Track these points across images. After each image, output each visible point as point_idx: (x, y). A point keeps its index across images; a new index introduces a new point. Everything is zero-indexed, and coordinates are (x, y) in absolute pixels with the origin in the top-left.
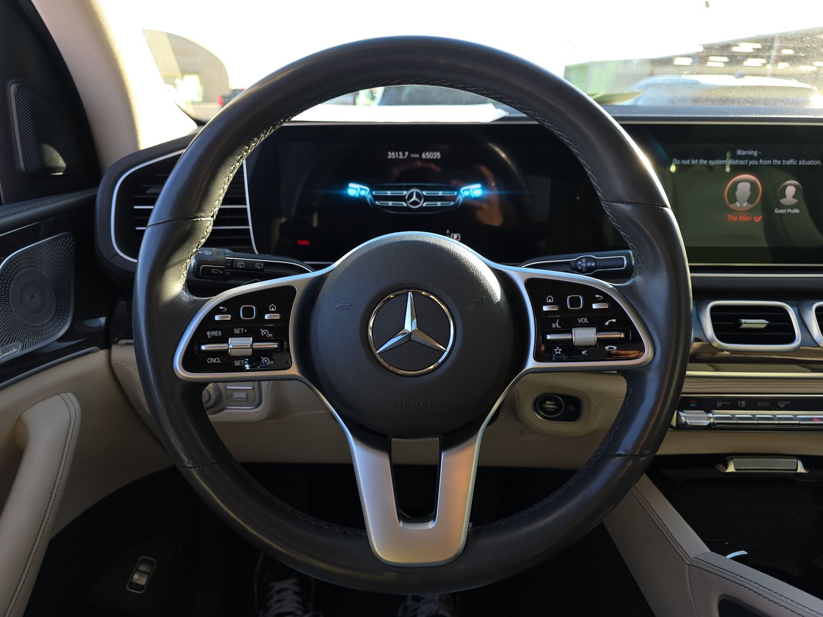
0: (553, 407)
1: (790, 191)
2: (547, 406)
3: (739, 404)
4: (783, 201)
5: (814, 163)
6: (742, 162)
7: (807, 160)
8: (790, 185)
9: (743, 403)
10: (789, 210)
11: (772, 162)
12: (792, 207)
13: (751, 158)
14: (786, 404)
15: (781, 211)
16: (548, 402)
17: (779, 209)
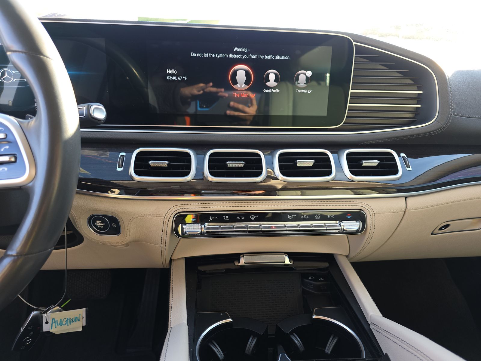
0: (102, 224)
1: (272, 77)
2: (98, 224)
3: (224, 218)
4: (268, 84)
5: (285, 58)
6: (238, 56)
7: (281, 55)
8: (272, 73)
9: (227, 217)
10: (273, 90)
11: (258, 57)
12: (274, 88)
13: (243, 53)
14: (255, 217)
15: (267, 91)
16: (98, 222)
17: (266, 89)
